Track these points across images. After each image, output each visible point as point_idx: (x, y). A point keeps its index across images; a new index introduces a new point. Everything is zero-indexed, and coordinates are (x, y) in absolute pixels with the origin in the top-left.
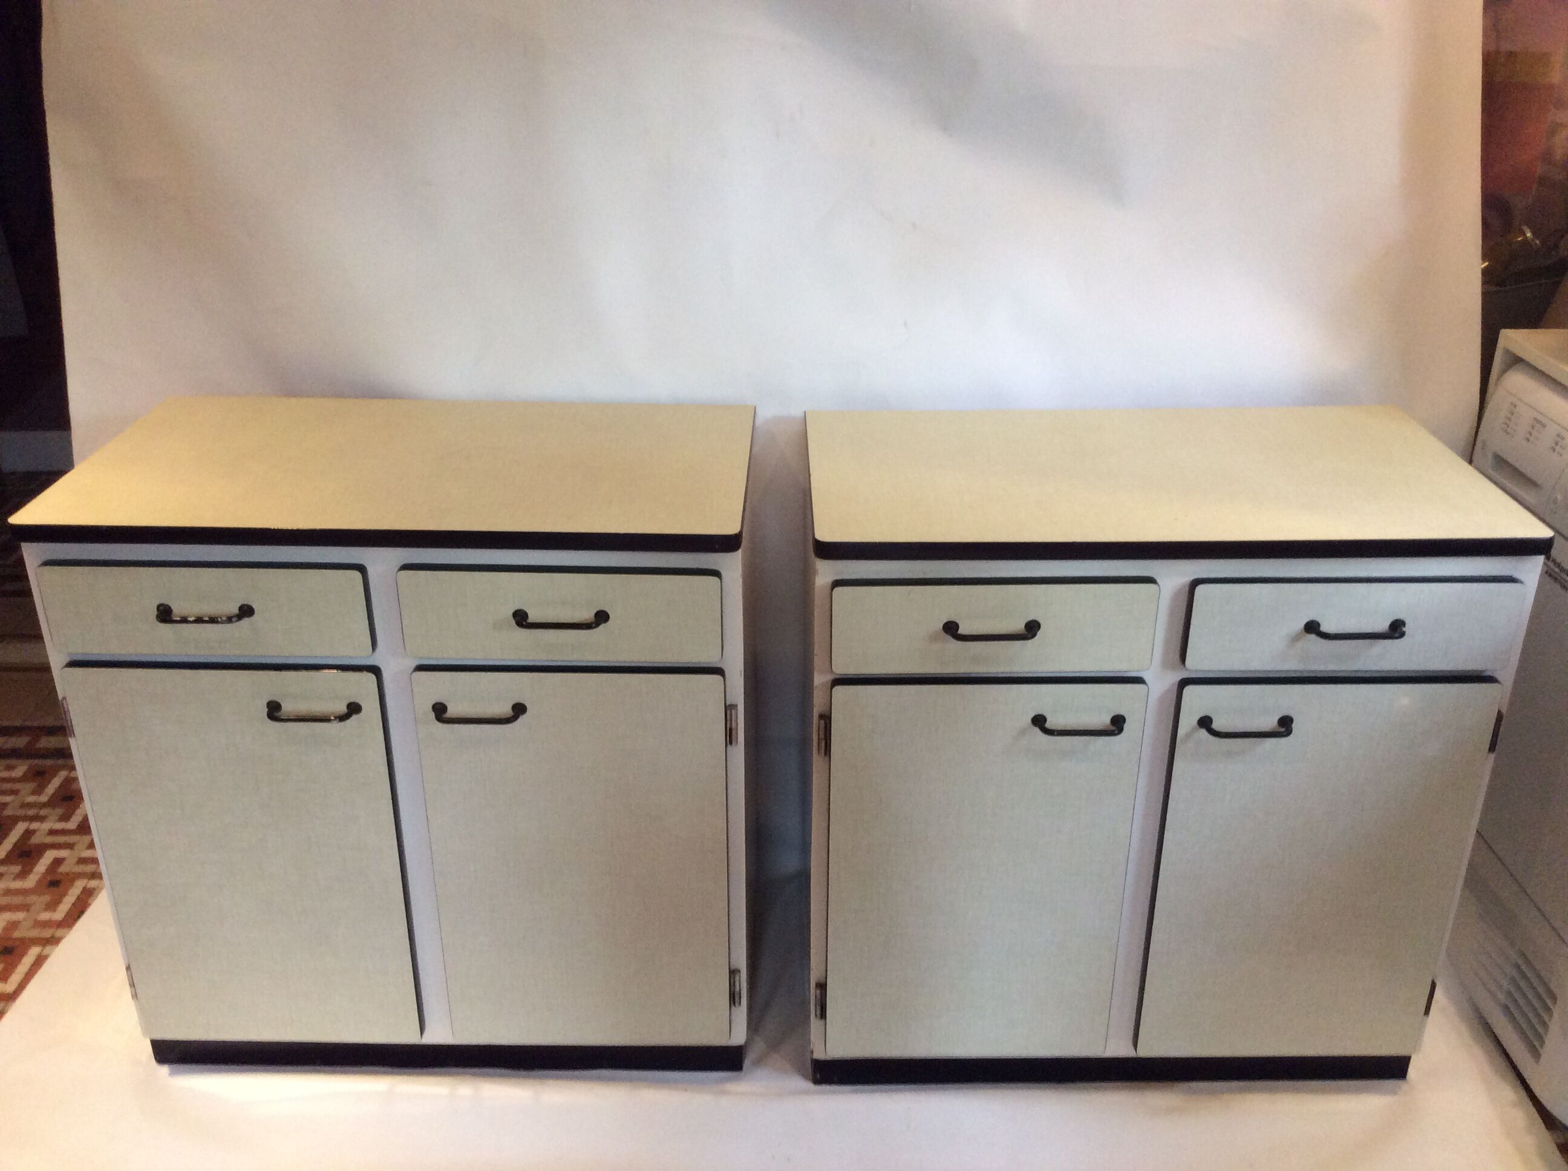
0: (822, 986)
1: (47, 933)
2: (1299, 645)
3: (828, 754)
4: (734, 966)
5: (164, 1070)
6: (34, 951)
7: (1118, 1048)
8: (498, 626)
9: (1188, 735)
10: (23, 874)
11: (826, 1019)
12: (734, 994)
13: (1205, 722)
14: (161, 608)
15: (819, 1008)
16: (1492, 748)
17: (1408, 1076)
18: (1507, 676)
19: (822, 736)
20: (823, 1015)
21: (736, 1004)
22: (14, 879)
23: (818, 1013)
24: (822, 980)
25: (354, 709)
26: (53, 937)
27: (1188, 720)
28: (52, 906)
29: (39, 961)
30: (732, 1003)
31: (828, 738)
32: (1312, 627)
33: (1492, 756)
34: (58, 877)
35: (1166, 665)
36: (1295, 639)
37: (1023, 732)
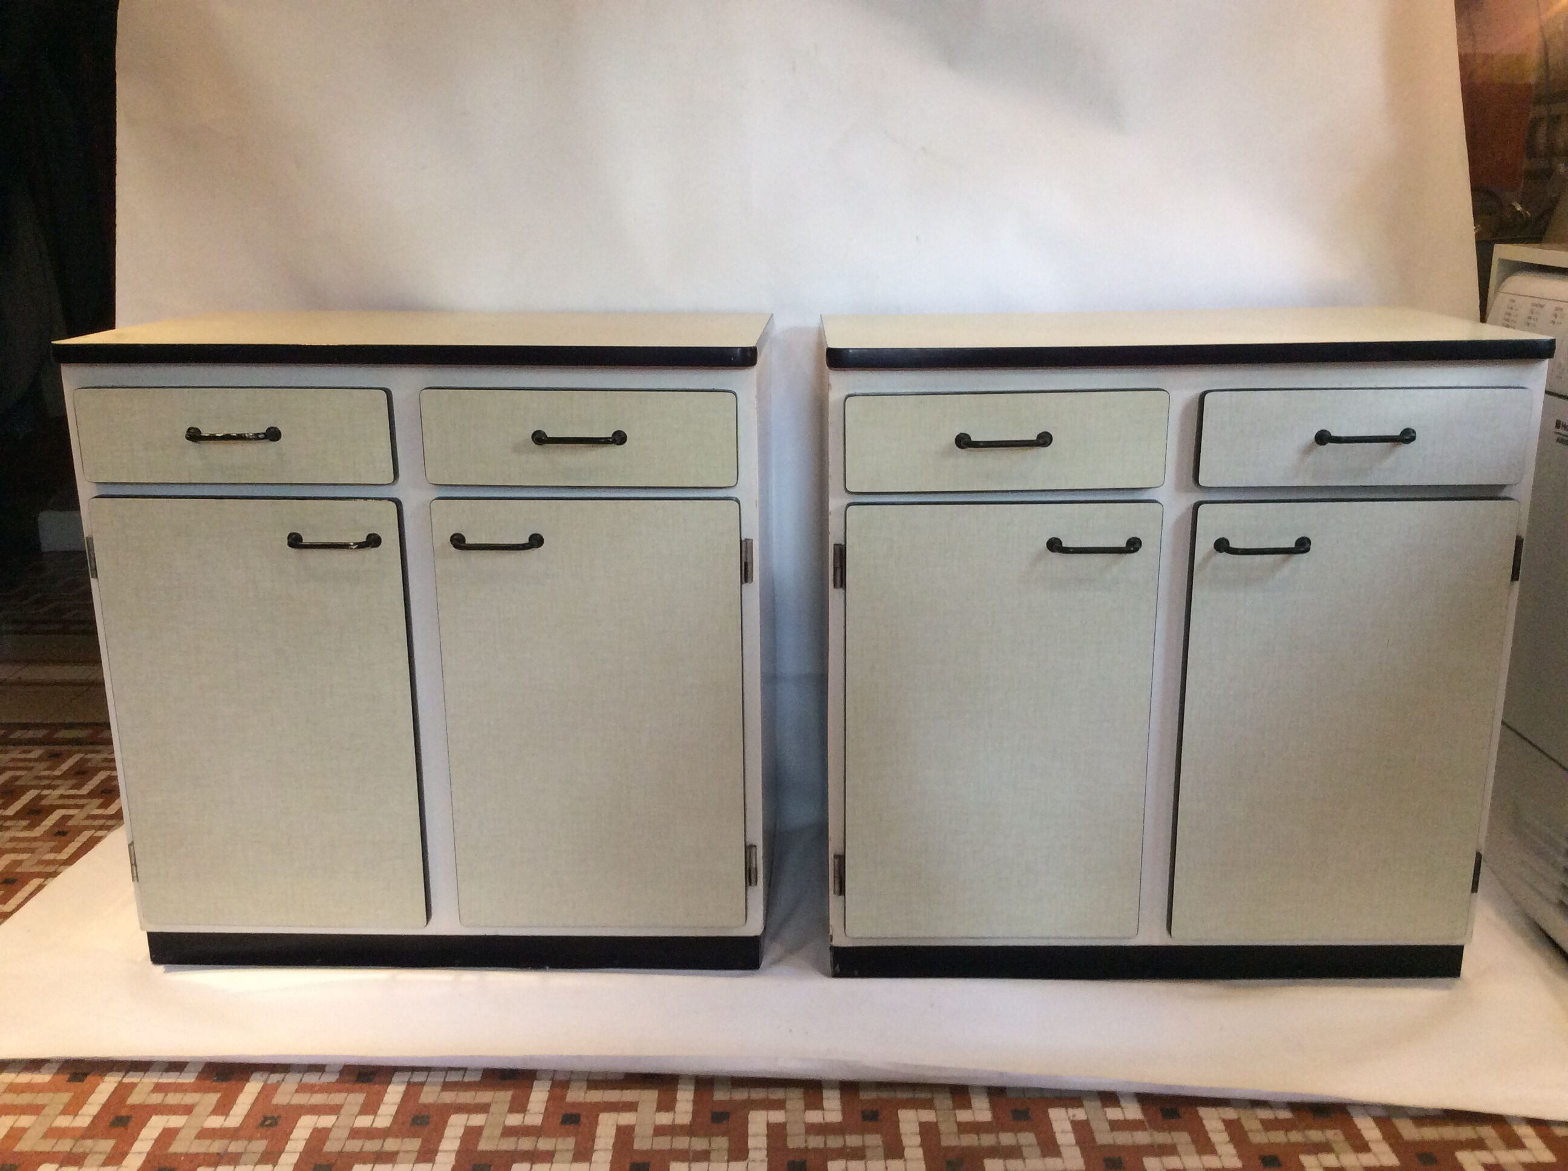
0: (841, 859)
1: (51, 869)
2: (1310, 459)
3: (843, 586)
4: (749, 841)
5: (161, 968)
6: (35, 882)
7: (1152, 935)
8: (517, 449)
9: (1207, 559)
10: (31, 827)
11: (844, 895)
12: (750, 871)
13: (1222, 546)
14: (192, 431)
15: (837, 881)
16: (1515, 576)
17: (1461, 975)
18: (1524, 492)
19: (838, 565)
20: (842, 891)
21: (752, 884)
22: (22, 831)
23: (837, 889)
24: (842, 853)
25: (373, 541)
26: (55, 872)
27: (1205, 544)
28: (58, 850)
29: (40, 887)
30: (748, 884)
31: (843, 566)
32: (1323, 438)
33: (1517, 584)
34: (65, 829)
35: (1180, 488)
36: (1307, 451)
37: (1039, 558)
